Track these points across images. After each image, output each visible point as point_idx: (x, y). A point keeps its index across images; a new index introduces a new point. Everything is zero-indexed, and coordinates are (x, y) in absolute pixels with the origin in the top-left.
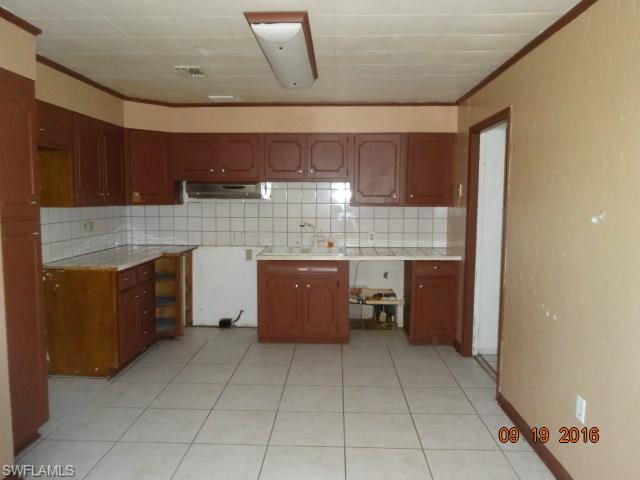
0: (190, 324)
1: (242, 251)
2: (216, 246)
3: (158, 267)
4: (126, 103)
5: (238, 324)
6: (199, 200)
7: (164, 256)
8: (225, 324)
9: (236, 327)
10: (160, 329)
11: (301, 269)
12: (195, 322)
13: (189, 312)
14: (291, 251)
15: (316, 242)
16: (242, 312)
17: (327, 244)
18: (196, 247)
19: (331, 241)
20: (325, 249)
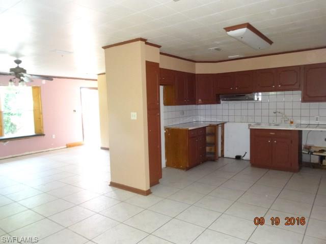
0: (223, 156)
1: (247, 125)
2: (234, 122)
3: (207, 130)
4: (196, 64)
5: (244, 158)
6: (227, 102)
7: (210, 126)
8: (238, 158)
9: (243, 160)
10: (208, 156)
11: (271, 133)
12: (225, 155)
13: (222, 151)
14: (270, 125)
15: (283, 121)
16: (246, 153)
17: (289, 122)
18: (226, 122)
19: (292, 120)
20: (289, 125)
